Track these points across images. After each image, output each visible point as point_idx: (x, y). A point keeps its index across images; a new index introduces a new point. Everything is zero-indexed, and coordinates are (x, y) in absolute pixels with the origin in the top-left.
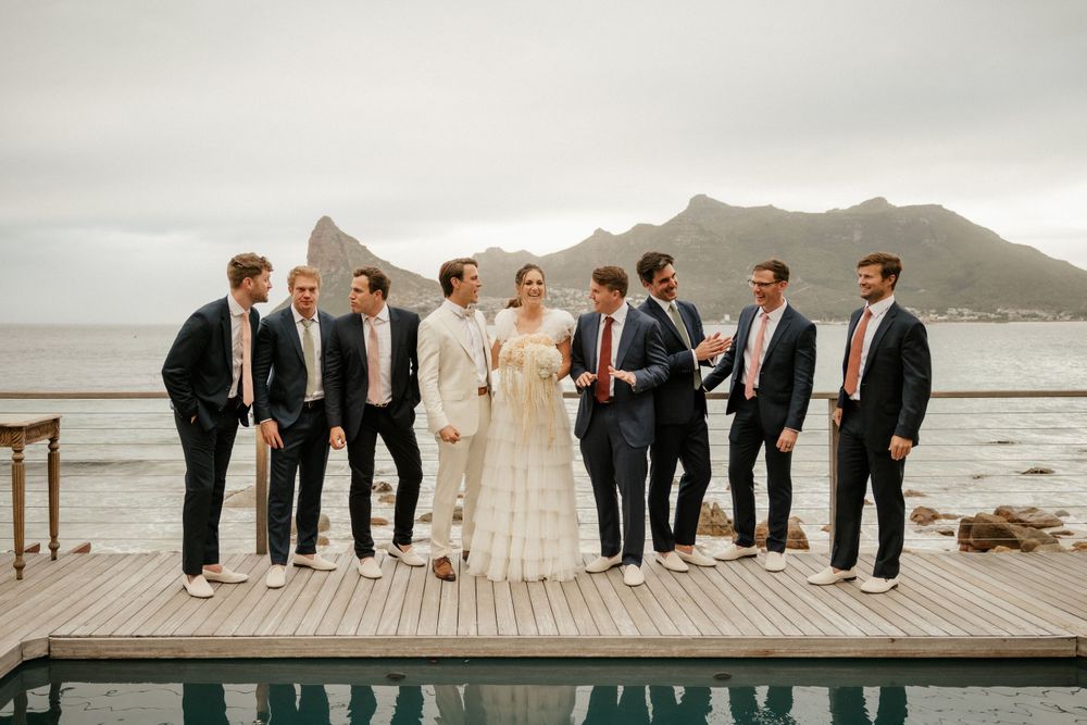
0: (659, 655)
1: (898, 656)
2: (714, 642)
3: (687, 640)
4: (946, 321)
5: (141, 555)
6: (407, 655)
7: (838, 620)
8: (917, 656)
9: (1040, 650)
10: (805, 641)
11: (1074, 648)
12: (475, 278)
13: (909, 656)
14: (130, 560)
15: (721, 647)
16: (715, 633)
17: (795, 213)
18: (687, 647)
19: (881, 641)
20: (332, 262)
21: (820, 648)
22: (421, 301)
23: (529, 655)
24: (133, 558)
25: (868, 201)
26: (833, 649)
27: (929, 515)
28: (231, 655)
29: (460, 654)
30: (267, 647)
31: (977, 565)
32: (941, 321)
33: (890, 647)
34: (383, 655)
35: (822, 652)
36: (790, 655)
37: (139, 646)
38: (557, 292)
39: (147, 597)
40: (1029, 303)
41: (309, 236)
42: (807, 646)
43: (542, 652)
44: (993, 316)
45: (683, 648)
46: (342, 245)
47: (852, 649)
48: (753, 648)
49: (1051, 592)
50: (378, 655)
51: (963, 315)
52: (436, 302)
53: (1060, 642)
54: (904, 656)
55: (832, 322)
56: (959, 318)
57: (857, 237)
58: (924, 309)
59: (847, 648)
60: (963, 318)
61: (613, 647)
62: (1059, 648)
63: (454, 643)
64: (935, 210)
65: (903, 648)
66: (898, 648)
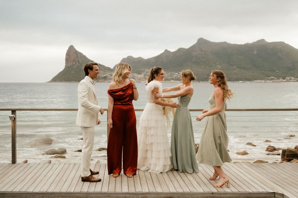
2: (153, 194)
3: (144, 193)
4: (285, 81)
7: (197, 186)
9: (262, 197)
11: (274, 196)
12: (97, 70)
15: (155, 196)
16: (154, 191)
18: (144, 196)
19: (209, 193)
20: (74, 61)
25: (259, 40)
27: (272, 148)
31: (253, 167)
32: (284, 82)
33: (212, 195)
42: (184, 195)
49: (274, 177)
52: (110, 75)
53: (269, 194)
55: (246, 82)
56: (290, 80)
57: (255, 52)
58: (278, 77)
59: (197, 196)
60: (291, 80)
61: (119, 195)
62: (268, 196)
63: (65, 194)
64: (282, 44)
65: (216, 196)
66: (214, 196)
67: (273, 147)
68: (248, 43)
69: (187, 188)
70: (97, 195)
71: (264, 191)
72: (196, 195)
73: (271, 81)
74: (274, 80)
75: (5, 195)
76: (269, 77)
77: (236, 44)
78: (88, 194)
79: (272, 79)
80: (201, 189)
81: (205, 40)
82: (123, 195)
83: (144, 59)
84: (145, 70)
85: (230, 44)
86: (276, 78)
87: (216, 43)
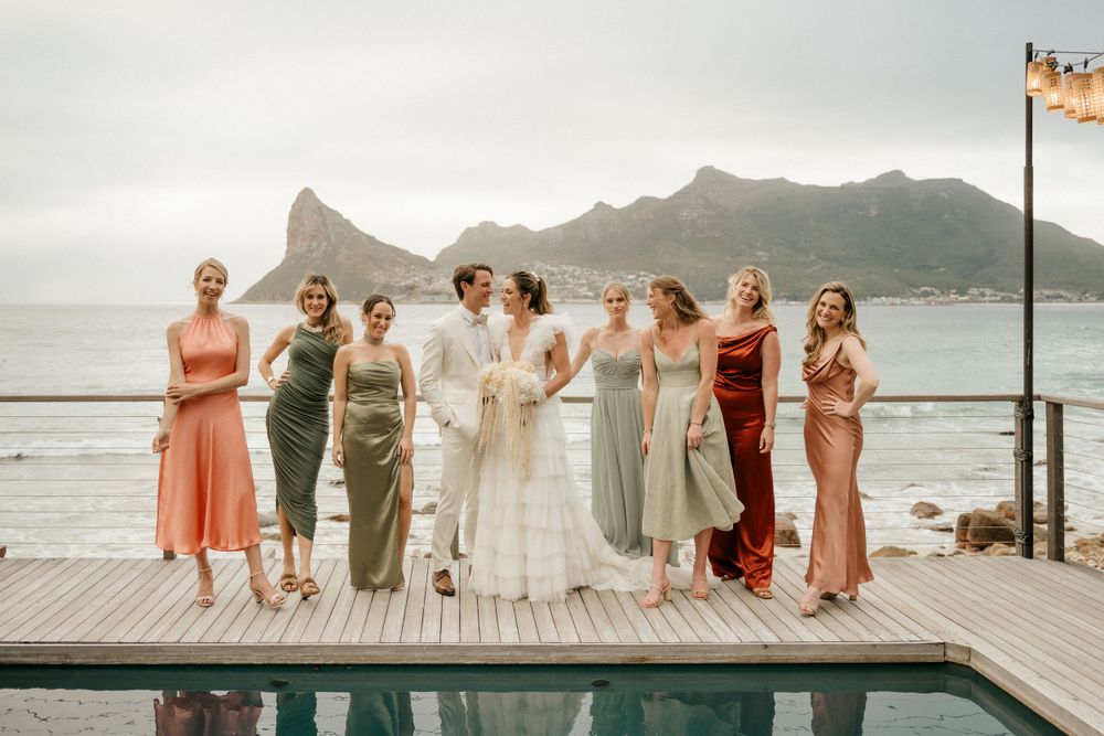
0: (537, 662)
1: (770, 662)
2: (592, 649)
3: (565, 647)
4: (966, 301)
5: (48, 560)
6: (289, 662)
7: (719, 626)
8: (789, 661)
9: (908, 656)
10: (681, 648)
11: (942, 653)
13: (782, 662)
14: (36, 564)
15: (598, 654)
16: (594, 640)
17: (809, 187)
18: (565, 654)
19: (754, 647)
20: (314, 237)
21: (694, 655)
22: (409, 278)
23: (410, 662)
24: (41, 562)
25: (886, 174)
26: (708, 655)
27: (930, 511)
28: (116, 662)
29: (341, 662)
30: (150, 654)
32: (962, 302)
33: (763, 652)
34: (266, 662)
35: (696, 658)
36: (665, 662)
37: (26, 652)
38: (555, 270)
39: (44, 603)
40: (1054, 283)
41: (290, 209)
42: (682, 652)
43: (423, 659)
44: (1016, 296)
45: (560, 655)
46: (324, 219)
47: (726, 655)
48: (629, 655)
50: (261, 662)
51: (984, 296)
53: (927, 647)
54: (777, 661)
56: (980, 299)
57: (873, 211)
58: (944, 289)
60: (984, 299)
61: (493, 654)
62: (928, 654)
63: (335, 651)
64: (955, 184)
65: (776, 654)
66: (770, 654)
67: (929, 505)
68: (852, 183)
69: (690, 630)
70: (426, 653)
71: (913, 638)
73: (923, 301)
74: (931, 298)
75: (159, 653)
76: (918, 287)
77: (815, 187)
78: (401, 649)
79: (926, 294)
80: (732, 634)
81: (720, 171)
82: (503, 654)
83: (533, 232)
84: (534, 266)
85: (795, 185)
86: (937, 292)
87: (754, 181)
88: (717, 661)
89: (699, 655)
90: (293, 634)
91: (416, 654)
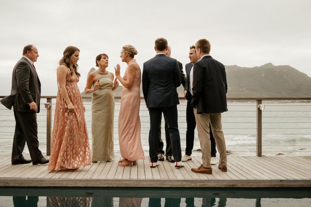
0: (192, 187)
1: (283, 187)
2: (213, 181)
3: (203, 181)
6: (94, 186)
8: (290, 187)
13: (287, 187)
15: (216, 184)
18: (203, 183)
19: (276, 181)
21: (253, 184)
23: (142, 186)
26: (259, 184)
29: (115, 186)
30: (40, 182)
33: (280, 183)
34: (85, 186)
35: (254, 185)
36: (242, 187)
42: (248, 183)
43: (147, 185)
45: (201, 184)
47: (266, 184)
48: (228, 184)
50: (83, 186)
54: (286, 187)
59: (264, 184)
61: (174, 183)
63: (112, 182)
64: (287, 67)
65: (285, 184)
66: (283, 184)
70: (148, 183)
72: (262, 183)
75: (43, 182)
78: (138, 181)
82: (178, 183)
88: (262, 186)
89: (255, 184)
90: (96, 176)
91: (144, 183)
